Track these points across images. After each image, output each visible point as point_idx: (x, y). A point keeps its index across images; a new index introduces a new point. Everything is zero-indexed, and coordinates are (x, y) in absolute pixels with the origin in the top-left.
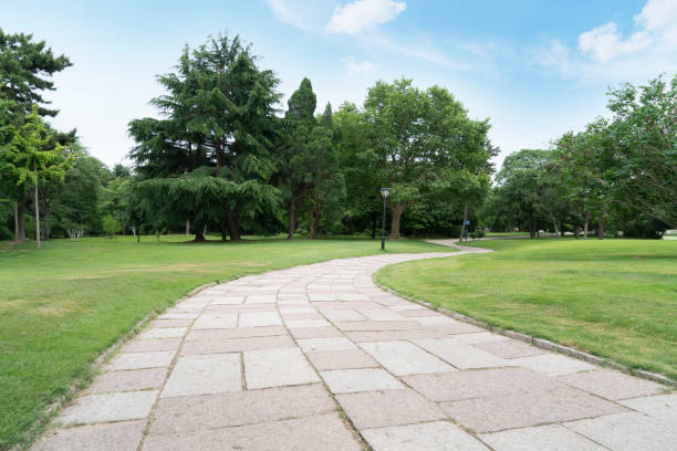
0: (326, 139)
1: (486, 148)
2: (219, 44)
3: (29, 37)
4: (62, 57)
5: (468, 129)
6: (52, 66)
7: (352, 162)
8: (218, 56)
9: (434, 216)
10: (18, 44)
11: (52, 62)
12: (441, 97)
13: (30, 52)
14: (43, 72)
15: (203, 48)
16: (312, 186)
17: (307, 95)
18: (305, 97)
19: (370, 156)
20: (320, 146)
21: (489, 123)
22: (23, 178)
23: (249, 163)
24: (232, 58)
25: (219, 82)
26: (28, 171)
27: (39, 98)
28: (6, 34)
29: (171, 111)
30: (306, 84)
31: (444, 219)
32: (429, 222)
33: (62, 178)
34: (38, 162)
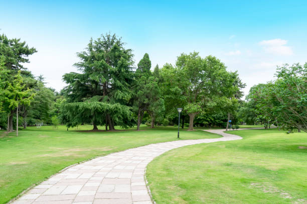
0: (154, 82)
1: (239, 84)
2: (106, 38)
3: (19, 40)
4: (33, 49)
5: (226, 77)
6: (28, 53)
7: (168, 93)
8: (105, 43)
9: (214, 118)
10: (14, 43)
11: (28, 51)
12: (212, 61)
13: (19, 47)
14: (24, 55)
15: (99, 39)
16: (148, 105)
17: (147, 61)
18: (146, 62)
19: (177, 90)
20: (151, 86)
21: (237, 73)
22: (12, 104)
23: (117, 95)
24: (112, 44)
25: (105, 57)
26: (15, 101)
27: (21, 67)
28: (8, 39)
29: (84, 68)
30: (147, 56)
31: (219, 119)
32: (211, 120)
33: (29, 104)
34: (19, 97)
